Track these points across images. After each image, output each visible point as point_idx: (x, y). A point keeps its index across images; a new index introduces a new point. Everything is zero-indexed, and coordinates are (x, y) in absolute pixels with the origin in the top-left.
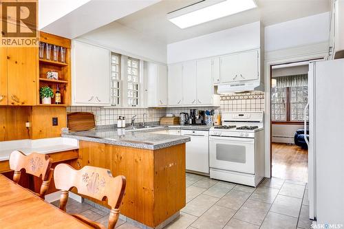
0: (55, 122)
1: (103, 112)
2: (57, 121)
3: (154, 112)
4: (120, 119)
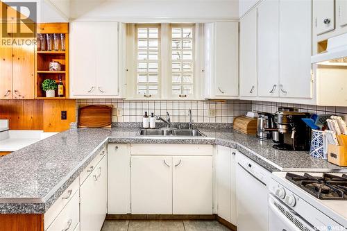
0: (64, 115)
1: (126, 105)
2: (66, 115)
3: (219, 106)
4: (146, 116)
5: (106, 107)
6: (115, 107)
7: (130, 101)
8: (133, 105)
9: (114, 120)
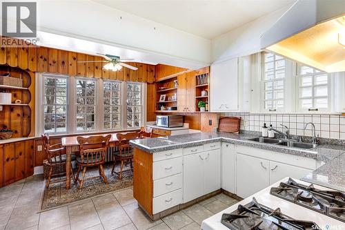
1: (251, 118)
2: (211, 123)
4: (265, 127)
5: (236, 118)
6: (243, 118)
7: (254, 115)
8: (257, 118)
9: (242, 128)
